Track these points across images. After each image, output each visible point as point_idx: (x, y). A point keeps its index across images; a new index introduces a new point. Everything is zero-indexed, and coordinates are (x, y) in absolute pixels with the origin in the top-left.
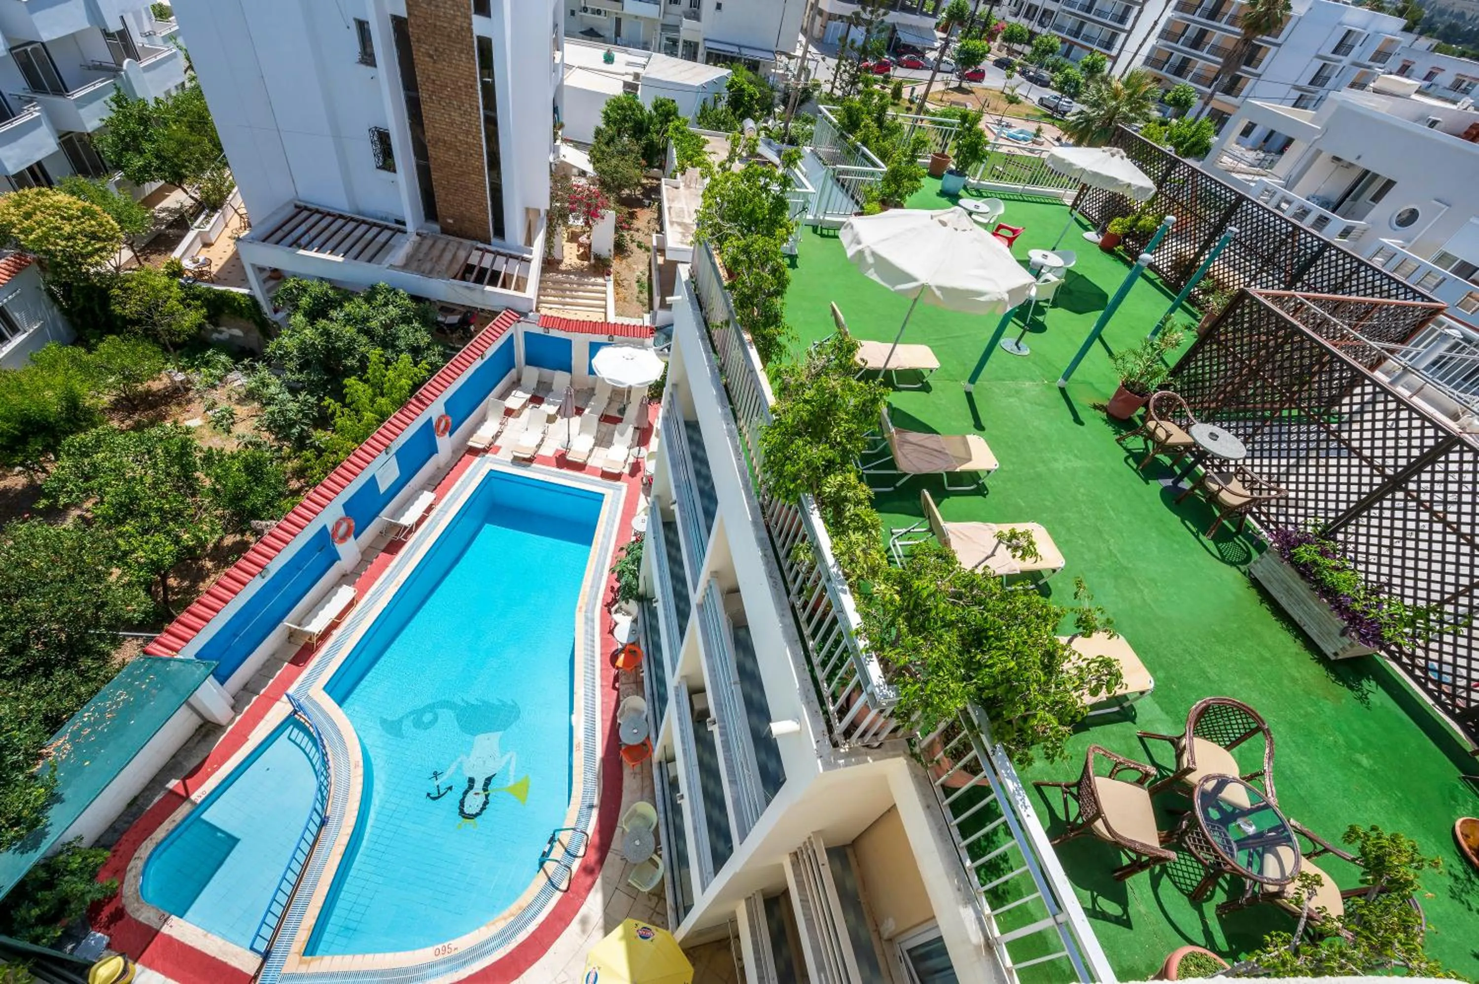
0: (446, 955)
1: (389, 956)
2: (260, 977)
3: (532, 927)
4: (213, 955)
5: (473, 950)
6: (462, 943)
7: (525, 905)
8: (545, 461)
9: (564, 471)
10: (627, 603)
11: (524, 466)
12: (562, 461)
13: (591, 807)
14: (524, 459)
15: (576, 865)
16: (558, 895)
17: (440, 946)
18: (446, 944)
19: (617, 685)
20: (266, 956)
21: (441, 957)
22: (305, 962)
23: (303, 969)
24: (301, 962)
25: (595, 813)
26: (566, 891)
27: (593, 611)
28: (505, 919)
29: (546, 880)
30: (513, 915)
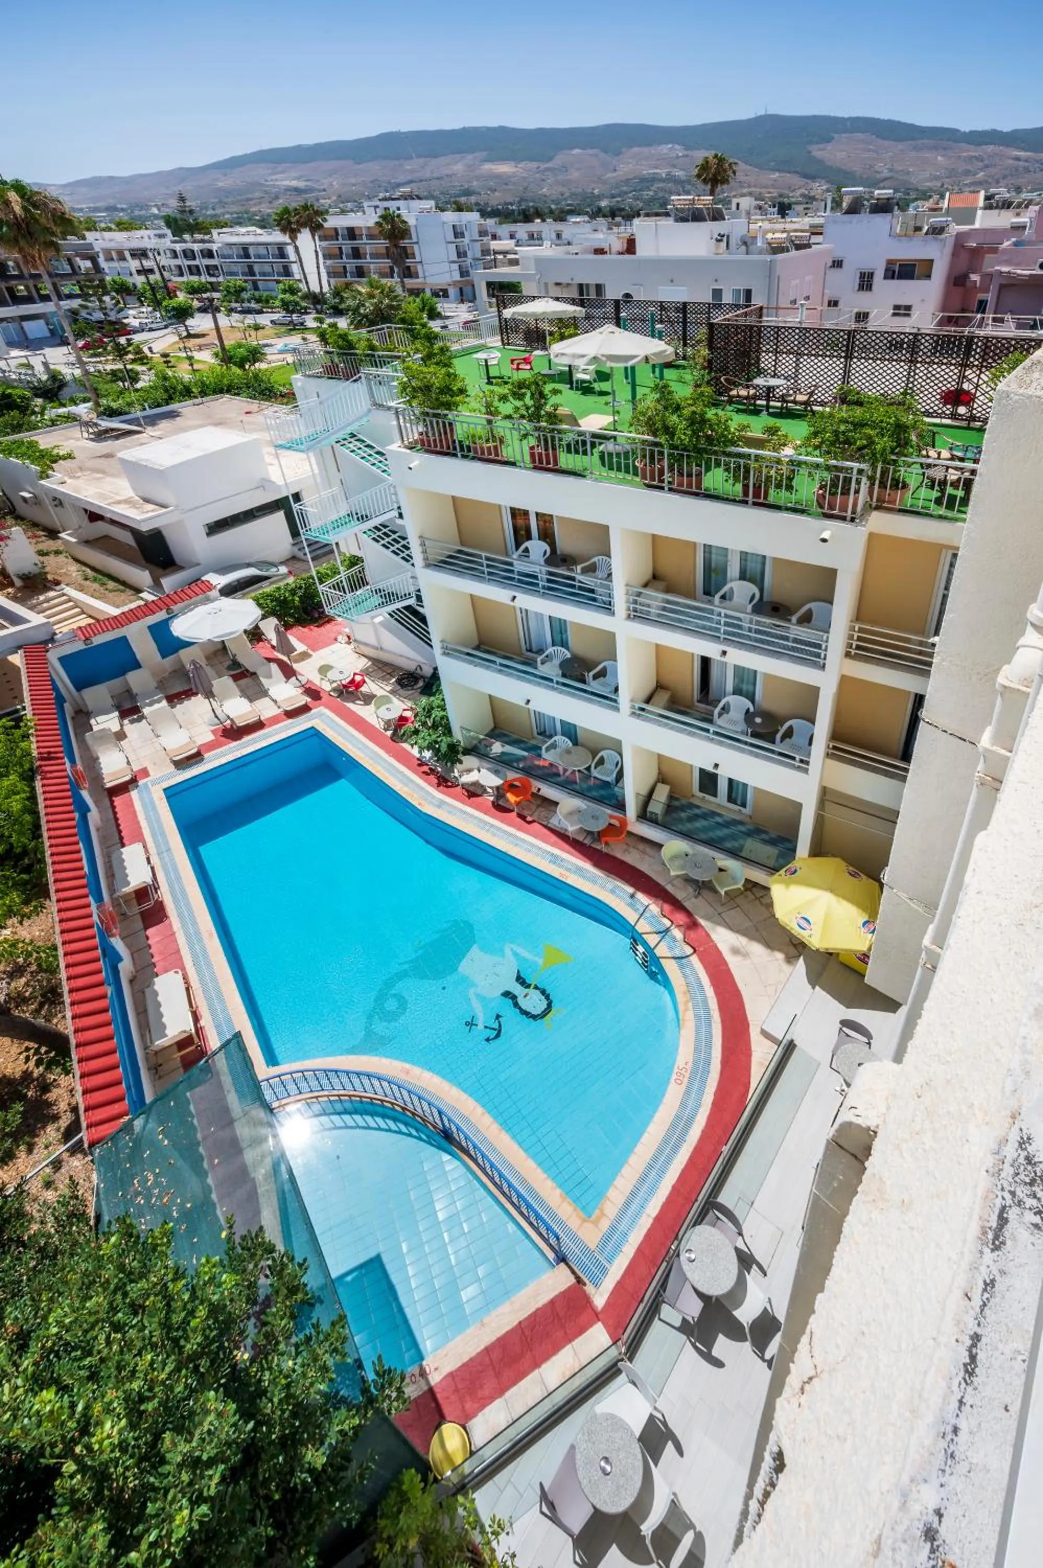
0: (687, 1075)
1: (652, 1128)
2: (581, 1275)
3: (710, 992)
4: (515, 1323)
5: (697, 1050)
6: (684, 1055)
7: (684, 988)
8: (211, 746)
9: (246, 739)
10: (461, 762)
11: (196, 763)
12: (233, 732)
13: (632, 896)
14: (189, 758)
15: (677, 933)
16: (694, 959)
17: (674, 1077)
18: (676, 1070)
19: (529, 819)
20: (562, 1259)
21: (686, 1081)
22: (599, 1218)
23: (605, 1224)
24: (596, 1223)
25: (640, 896)
26: (695, 951)
27: (434, 797)
28: (686, 1010)
29: (673, 961)
30: (687, 1002)
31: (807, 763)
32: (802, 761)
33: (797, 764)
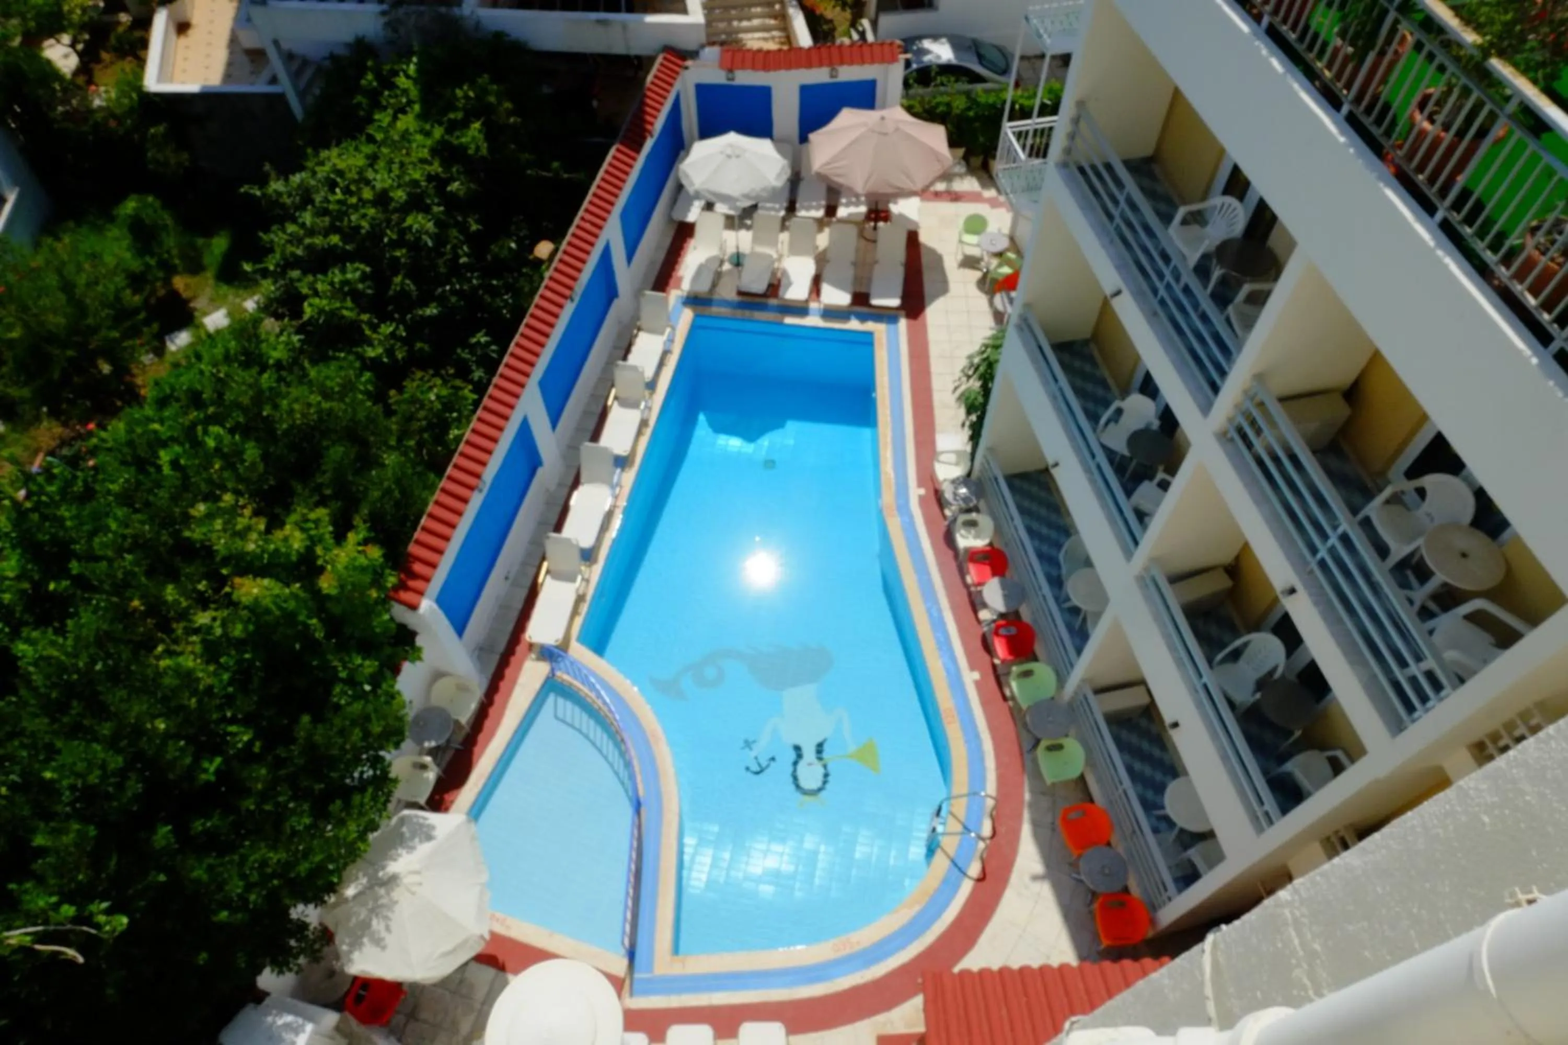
31: (1271, 822)
32: (1267, 814)
33: (1260, 814)
